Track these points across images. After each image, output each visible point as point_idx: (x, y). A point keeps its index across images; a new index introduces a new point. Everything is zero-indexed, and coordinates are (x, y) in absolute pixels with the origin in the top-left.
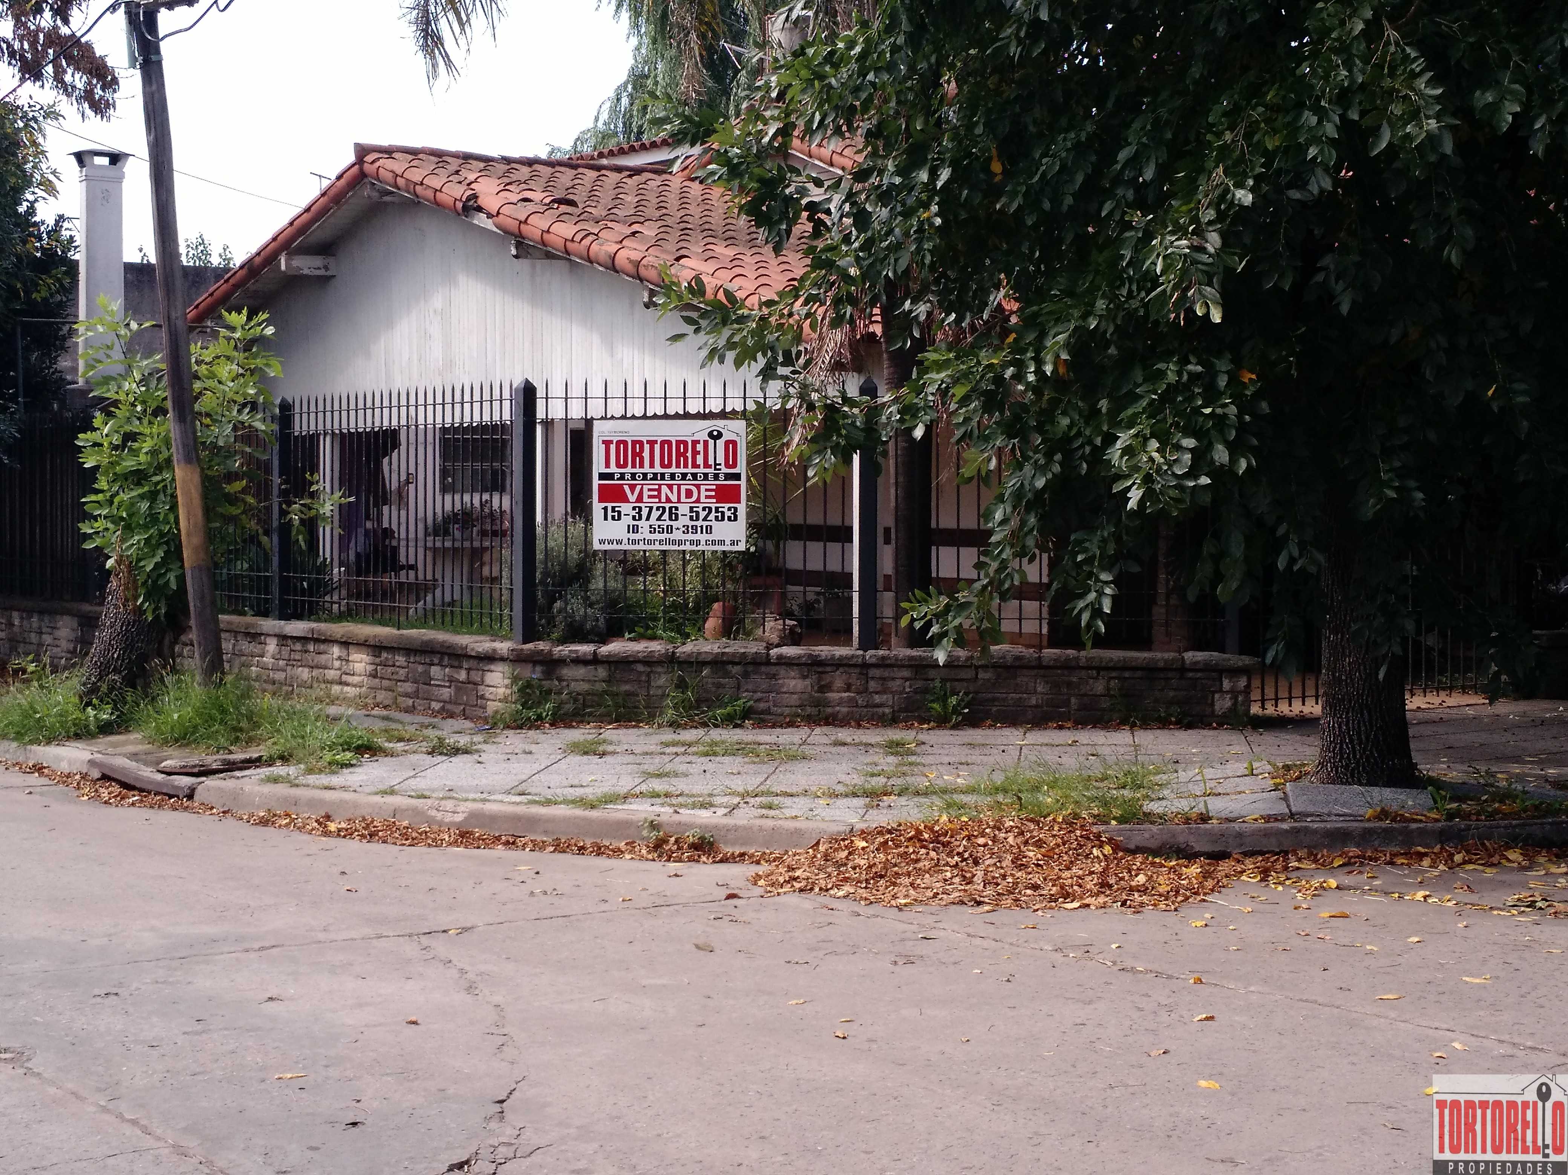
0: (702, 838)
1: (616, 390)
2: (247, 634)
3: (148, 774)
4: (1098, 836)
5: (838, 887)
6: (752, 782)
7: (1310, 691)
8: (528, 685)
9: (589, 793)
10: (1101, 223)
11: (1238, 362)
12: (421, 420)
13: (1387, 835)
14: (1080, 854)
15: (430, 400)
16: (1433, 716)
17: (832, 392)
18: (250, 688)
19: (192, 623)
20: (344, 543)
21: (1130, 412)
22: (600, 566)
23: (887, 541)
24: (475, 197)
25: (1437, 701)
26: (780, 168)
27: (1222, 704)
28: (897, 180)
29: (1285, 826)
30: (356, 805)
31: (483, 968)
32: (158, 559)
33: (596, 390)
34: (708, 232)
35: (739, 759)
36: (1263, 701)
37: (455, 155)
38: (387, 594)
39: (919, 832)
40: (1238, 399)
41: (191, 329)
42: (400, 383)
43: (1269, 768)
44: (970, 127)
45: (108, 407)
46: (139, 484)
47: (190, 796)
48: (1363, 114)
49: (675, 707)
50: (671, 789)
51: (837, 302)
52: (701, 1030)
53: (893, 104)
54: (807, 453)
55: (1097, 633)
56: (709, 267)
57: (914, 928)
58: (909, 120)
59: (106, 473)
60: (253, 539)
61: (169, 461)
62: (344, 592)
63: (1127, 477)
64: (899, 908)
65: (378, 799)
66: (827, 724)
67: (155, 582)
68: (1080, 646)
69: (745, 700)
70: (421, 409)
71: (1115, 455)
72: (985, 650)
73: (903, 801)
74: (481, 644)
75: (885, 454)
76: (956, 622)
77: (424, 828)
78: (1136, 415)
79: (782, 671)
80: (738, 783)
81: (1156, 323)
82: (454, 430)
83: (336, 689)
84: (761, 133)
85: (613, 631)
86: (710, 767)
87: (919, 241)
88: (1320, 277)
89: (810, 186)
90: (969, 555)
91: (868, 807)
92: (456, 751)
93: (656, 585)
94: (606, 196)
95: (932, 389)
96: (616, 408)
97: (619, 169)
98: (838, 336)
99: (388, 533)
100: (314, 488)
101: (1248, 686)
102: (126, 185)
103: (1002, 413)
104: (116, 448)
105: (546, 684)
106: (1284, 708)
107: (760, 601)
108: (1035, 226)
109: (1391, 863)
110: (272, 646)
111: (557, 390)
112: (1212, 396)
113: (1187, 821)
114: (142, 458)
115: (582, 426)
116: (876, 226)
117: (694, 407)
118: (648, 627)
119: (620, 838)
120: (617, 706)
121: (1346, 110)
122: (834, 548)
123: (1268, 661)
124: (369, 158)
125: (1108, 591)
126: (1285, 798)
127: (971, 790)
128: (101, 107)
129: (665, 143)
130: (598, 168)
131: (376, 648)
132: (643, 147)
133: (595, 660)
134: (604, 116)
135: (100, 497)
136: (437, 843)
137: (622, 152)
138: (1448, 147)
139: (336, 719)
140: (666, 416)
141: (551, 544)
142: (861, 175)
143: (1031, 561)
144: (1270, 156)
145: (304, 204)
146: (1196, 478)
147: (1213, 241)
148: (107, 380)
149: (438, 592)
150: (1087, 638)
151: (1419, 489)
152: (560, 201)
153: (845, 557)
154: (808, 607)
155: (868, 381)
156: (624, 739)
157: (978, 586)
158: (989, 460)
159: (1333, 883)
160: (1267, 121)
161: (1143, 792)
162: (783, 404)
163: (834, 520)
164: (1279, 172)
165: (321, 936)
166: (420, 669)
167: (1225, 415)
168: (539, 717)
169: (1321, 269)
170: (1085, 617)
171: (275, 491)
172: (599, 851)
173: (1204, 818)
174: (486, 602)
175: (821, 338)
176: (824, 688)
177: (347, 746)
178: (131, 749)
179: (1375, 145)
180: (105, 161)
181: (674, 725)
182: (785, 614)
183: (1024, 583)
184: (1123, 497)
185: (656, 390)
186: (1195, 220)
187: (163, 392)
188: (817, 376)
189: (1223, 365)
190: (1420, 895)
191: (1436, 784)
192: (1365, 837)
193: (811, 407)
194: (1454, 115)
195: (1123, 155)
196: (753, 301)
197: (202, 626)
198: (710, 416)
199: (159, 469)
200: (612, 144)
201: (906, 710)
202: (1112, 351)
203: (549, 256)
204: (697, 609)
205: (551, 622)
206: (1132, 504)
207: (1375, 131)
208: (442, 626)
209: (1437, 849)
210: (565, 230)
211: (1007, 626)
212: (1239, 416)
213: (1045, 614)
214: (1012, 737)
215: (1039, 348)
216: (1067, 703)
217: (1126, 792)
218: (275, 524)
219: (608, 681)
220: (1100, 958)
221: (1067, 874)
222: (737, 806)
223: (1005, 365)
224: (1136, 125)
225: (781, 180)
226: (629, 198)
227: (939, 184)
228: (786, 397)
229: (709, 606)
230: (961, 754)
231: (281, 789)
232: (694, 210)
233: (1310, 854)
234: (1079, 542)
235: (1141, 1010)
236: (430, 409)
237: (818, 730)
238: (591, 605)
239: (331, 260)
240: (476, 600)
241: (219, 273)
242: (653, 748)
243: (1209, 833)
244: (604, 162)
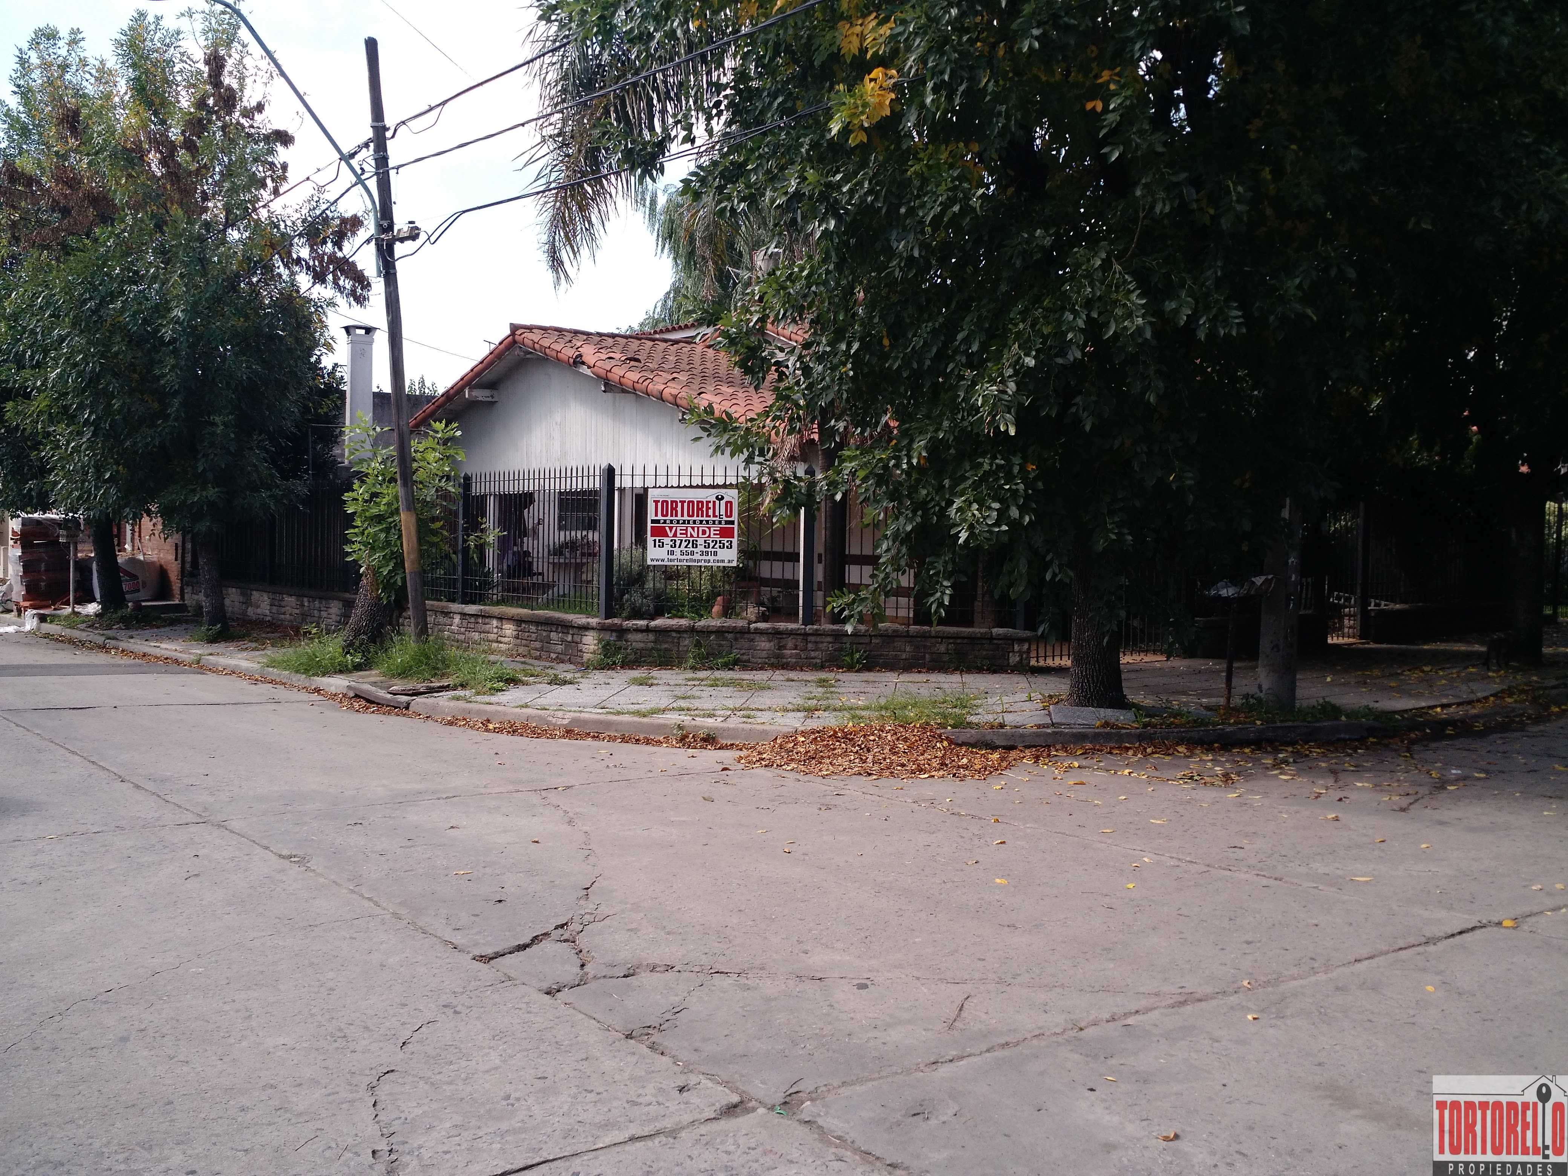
0: (708, 735)
1: (662, 471)
2: (442, 612)
3: (382, 694)
4: (940, 736)
5: (788, 764)
6: (738, 703)
7: (1065, 652)
8: (608, 644)
9: (643, 708)
10: (947, 376)
11: (1025, 459)
12: (547, 487)
13: (1108, 737)
14: (930, 746)
15: (552, 476)
16: (1137, 667)
17: (788, 473)
18: (444, 644)
19: (410, 605)
20: (501, 558)
21: (962, 487)
22: (651, 574)
23: (820, 562)
24: (581, 356)
25: (1139, 658)
26: (759, 341)
27: (1014, 659)
28: (828, 349)
29: (1049, 731)
30: (505, 714)
31: (578, 810)
32: (390, 568)
33: (650, 471)
34: (717, 378)
35: (731, 689)
36: (1037, 657)
37: (569, 331)
38: (526, 589)
39: (835, 732)
40: (1025, 481)
41: (412, 432)
42: (535, 465)
43: (1040, 696)
44: (871, 318)
45: (362, 477)
46: (379, 523)
47: (407, 708)
48: (1100, 314)
49: (694, 658)
50: (691, 706)
51: (791, 419)
52: (706, 847)
53: (826, 304)
54: (773, 508)
55: (940, 617)
56: (718, 399)
57: (832, 788)
58: (836, 314)
59: (360, 516)
60: (447, 556)
61: (397, 509)
62: (500, 588)
63: (960, 524)
64: (823, 777)
65: (518, 710)
66: (783, 668)
67: (388, 581)
68: (930, 624)
69: (735, 654)
70: (547, 481)
71: (952, 512)
72: (875, 626)
73: (826, 714)
74: (581, 619)
75: (818, 509)
76: (859, 609)
77: (545, 727)
78: (965, 489)
79: (757, 637)
80: (730, 703)
81: (978, 435)
82: (566, 492)
83: (495, 645)
84: (748, 321)
85: (659, 613)
86: (714, 693)
87: (840, 385)
88: (1073, 410)
89: (777, 351)
90: (868, 570)
91: (806, 717)
92: (565, 682)
93: (684, 586)
94: (658, 357)
95: (846, 472)
96: (662, 482)
97: (665, 341)
98: (792, 440)
99: (527, 554)
100: (483, 526)
101: (1029, 648)
102: (374, 346)
103: (887, 487)
104: (366, 501)
105: (619, 643)
106: (1050, 662)
107: (745, 596)
108: (908, 378)
109: (1110, 753)
110: (457, 619)
111: (627, 470)
112: (1009, 479)
113: (992, 727)
114: (382, 508)
115: (642, 492)
116: (815, 375)
117: (708, 481)
118: (678, 611)
119: (660, 735)
120: (660, 656)
121: (1090, 312)
122: (789, 565)
123: (1039, 633)
124: (518, 332)
125: (948, 592)
126: (1049, 715)
127: (866, 708)
128: (360, 300)
129: (693, 325)
130: (654, 340)
131: (519, 621)
132: (680, 328)
133: (647, 630)
134: (658, 310)
135: (356, 530)
136: (553, 737)
137: (668, 331)
138: (1148, 334)
139: (494, 663)
140: (691, 487)
141: (622, 561)
142: (807, 345)
143: (904, 573)
144: (1045, 338)
145: (480, 359)
146: (1000, 526)
147: (1012, 387)
148: (361, 461)
149: (556, 589)
150: (934, 618)
151: (1129, 534)
152: (631, 359)
153: (795, 571)
154: (773, 599)
155: (810, 467)
156: (664, 676)
157: (872, 588)
158: (879, 514)
159: (1076, 764)
160: (1044, 317)
161: (967, 710)
162: (760, 480)
163: (789, 549)
164: (1050, 347)
165: (483, 791)
166: (545, 634)
167: (1017, 490)
168: (614, 663)
169: (1075, 404)
170: (934, 607)
171: (460, 529)
172: (648, 742)
173: (1002, 726)
174: (584, 595)
175: (783, 442)
176: (781, 648)
177: (500, 679)
178: (373, 679)
179: (1106, 333)
180: (363, 332)
181: (694, 668)
182: (760, 604)
183: (899, 587)
184: (957, 536)
185: (685, 471)
186: (1001, 375)
187: (394, 469)
188: (780, 463)
189: (1017, 460)
190: (1126, 772)
191: (1137, 707)
192: (1095, 737)
193: (775, 481)
194: (1153, 316)
195: (960, 337)
196: (743, 419)
197: (416, 607)
198: (718, 487)
199: (392, 514)
200: (661, 326)
201: (829, 661)
202: (952, 451)
203: (624, 391)
204: (708, 600)
205: (622, 607)
206: (961, 541)
207: (1106, 325)
208: (558, 609)
209: (1137, 745)
210: (633, 376)
211: (890, 612)
212: (1025, 490)
213: (912, 606)
214: (891, 678)
215: (909, 449)
216: (924, 658)
217: (956, 710)
218: (460, 547)
219: (655, 642)
220: (939, 807)
221: (921, 758)
222: (729, 716)
223: (889, 459)
224: (967, 319)
225: (759, 347)
226: (671, 358)
227: (852, 352)
228: (761, 475)
229: (715, 599)
230: (862, 687)
231: (461, 704)
232: (709, 365)
233: (1063, 747)
234: (932, 563)
235: (962, 837)
236: (552, 480)
237: (778, 672)
238: (645, 597)
239: (495, 393)
240: (578, 594)
241: (429, 399)
242: (680, 682)
243: (1005, 734)
244: (657, 336)
